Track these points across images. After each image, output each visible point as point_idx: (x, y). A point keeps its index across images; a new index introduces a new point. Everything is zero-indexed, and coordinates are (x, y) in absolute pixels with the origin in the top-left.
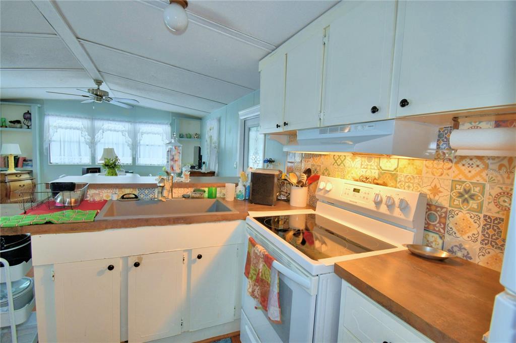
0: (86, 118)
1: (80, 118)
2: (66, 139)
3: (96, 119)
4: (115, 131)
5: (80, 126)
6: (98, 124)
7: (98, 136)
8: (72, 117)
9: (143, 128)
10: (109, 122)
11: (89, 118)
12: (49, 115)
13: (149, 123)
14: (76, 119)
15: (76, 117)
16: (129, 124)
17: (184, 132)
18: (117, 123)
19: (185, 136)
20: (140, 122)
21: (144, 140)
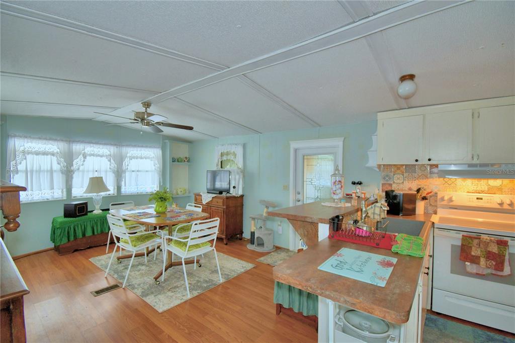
0: (62, 141)
1: (56, 140)
2: (34, 169)
3: (74, 142)
4: (99, 156)
5: (55, 151)
6: (77, 147)
7: (77, 162)
8: (46, 139)
9: (132, 151)
10: (92, 145)
11: (66, 141)
12: (15, 136)
13: (139, 146)
14: (51, 142)
15: (50, 139)
16: (115, 147)
17: (176, 157)
18: (101, 146)
19: (176, 160)
20: (127, 146)
21: (131, 165)
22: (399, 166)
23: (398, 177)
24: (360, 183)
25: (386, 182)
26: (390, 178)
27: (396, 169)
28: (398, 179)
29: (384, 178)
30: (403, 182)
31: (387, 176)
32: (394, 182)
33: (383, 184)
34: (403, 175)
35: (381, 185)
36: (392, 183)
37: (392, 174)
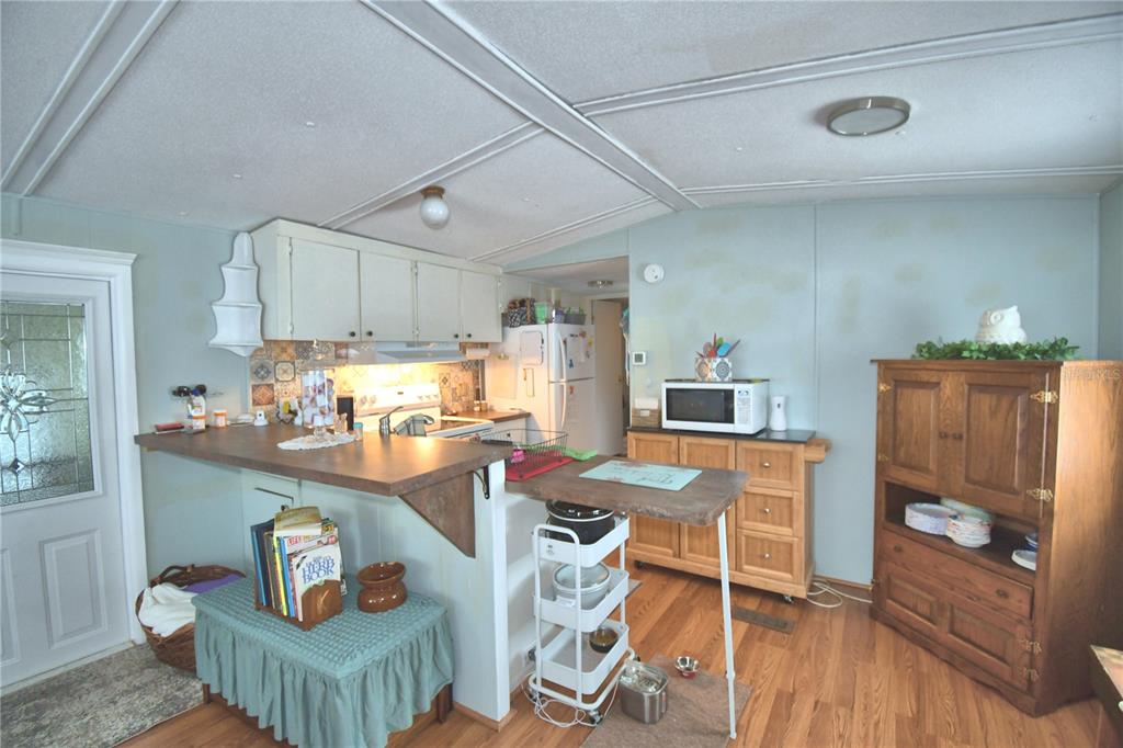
22: (284, 345)
23: (285, 368)
24: (201, 390)
25: (259, 382)
26: (268, 372)
27: (278, 350)
28: (285, 372)
29: (256, 373)
30: (294, 379)
31: (262, 367)
32: (277, 380)
33: (255, 388)
34: (293, 363)
35: (251, 390)
36: (273, 381)
37: (272, 363)
